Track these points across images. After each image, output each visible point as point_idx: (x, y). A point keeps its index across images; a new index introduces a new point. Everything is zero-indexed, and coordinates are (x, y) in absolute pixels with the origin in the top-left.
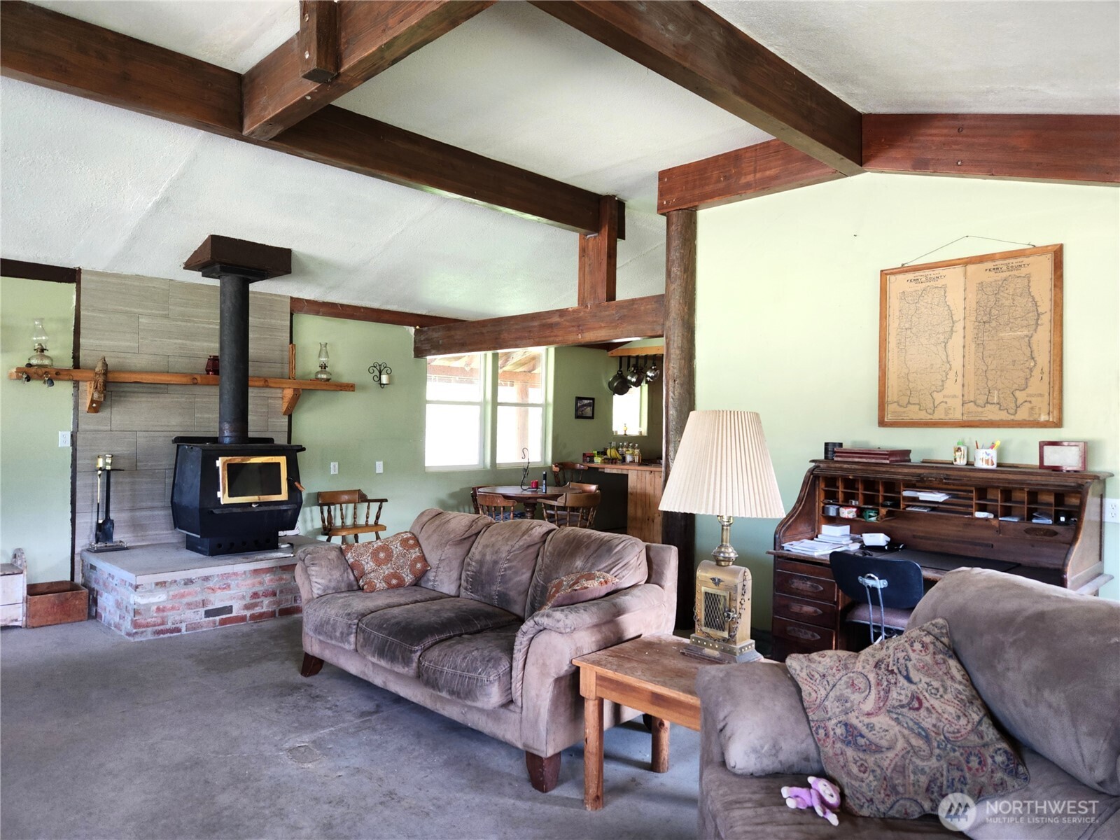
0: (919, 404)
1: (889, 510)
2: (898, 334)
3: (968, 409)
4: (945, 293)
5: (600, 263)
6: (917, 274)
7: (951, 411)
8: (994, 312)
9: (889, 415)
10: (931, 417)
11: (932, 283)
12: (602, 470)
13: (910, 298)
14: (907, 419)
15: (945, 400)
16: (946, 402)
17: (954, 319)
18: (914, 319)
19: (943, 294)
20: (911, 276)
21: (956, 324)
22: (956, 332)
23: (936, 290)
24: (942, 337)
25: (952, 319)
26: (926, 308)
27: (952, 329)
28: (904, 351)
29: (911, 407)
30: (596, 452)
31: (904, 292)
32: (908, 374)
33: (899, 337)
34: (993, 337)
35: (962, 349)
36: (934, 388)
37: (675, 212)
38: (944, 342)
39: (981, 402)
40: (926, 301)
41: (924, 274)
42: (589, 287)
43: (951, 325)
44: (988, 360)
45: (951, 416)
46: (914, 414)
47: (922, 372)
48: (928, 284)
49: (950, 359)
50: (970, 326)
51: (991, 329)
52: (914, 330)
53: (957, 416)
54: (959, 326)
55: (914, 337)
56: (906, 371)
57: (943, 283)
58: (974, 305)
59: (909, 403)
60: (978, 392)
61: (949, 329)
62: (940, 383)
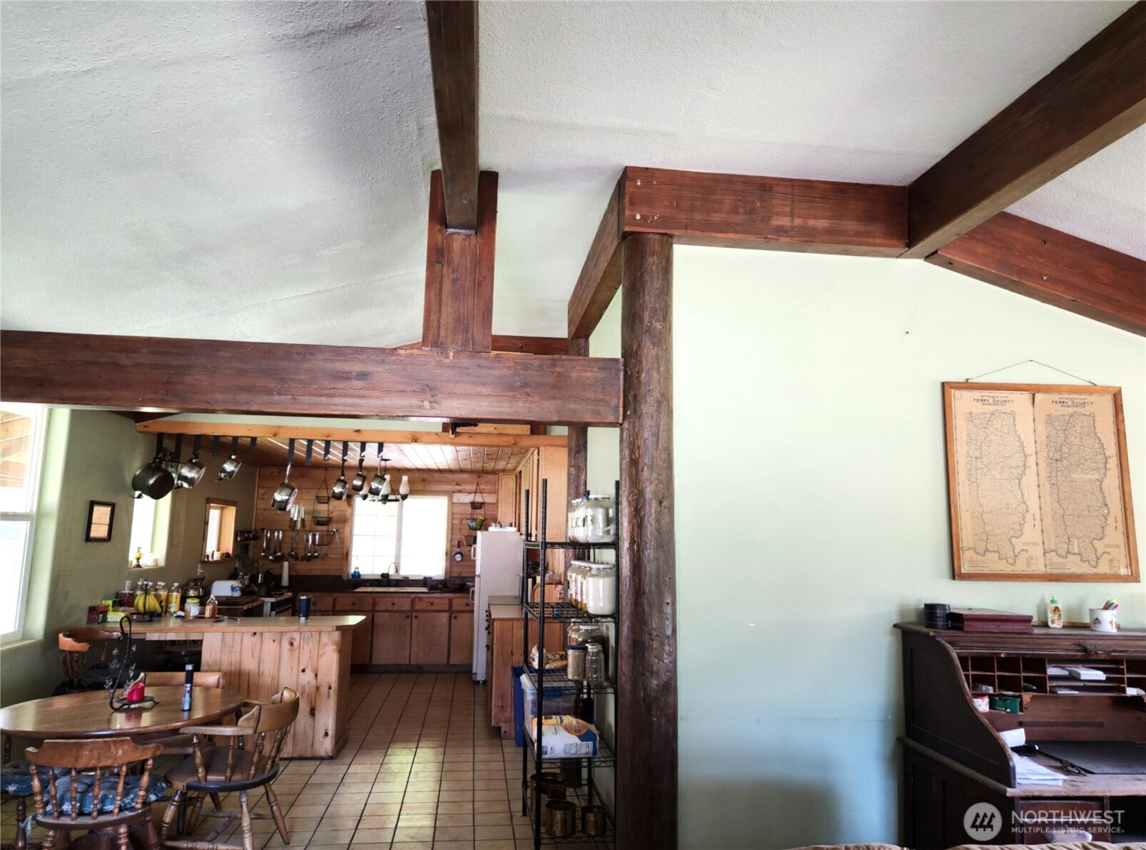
0: (998, 552)
1: (1033, 696)
2: (967, 464)
3: (1050, 559)
4: (1014, 421)
5: (480, 284)
6: (986, 393)
7: (1034, 562)
8: (1064, 449)
9: (966, 565)
10: (1012, 568)
11: (999, 407)
12: (141, 637)
13: (978, 421)
14: (986, 571)
15: (1025, 548)
16: (1027, 551)
17: (1026, 453)
18: (984, 447)
19: (1012, 422)
20: (977, 394)
21: (1029, 459)
22: (1029, 468)
23: (1006, 417)
24: (1015, 472)
25: (1024, 452)
26: (996, 435)
27: (1025, 464)
28: (975, 484)
29: (988, 555)
30: (110, 602)
31: (971, 413)
32: (982, 514)
33: (968, 467)
34: (1066, 477)
35: (1037, 488)
36: (1012, 533)
37: (657, 237)
38: (1017, 478)
39: (1062, 551)
40: (995, 427)
41: (991, 395)
42: (451, 320)
43: (1023, 459)
44: (1065, 504)
45: (1034, 567)
46: (993, 564)
47: (998, 512)
48: (996, 407)
49: (1026, 499)
50: (1043, 464)
51: (1063, 468)
52: (985, 460)
53: (1039, 568)
54: (1031, 461)
55: (986, 469)
56: (980, 510)
57: (1012, 410)
58: (1044, 439)
59: (987, 550)
60: (1058, 540)
61: (1021, 464)
62: (1018, 528)
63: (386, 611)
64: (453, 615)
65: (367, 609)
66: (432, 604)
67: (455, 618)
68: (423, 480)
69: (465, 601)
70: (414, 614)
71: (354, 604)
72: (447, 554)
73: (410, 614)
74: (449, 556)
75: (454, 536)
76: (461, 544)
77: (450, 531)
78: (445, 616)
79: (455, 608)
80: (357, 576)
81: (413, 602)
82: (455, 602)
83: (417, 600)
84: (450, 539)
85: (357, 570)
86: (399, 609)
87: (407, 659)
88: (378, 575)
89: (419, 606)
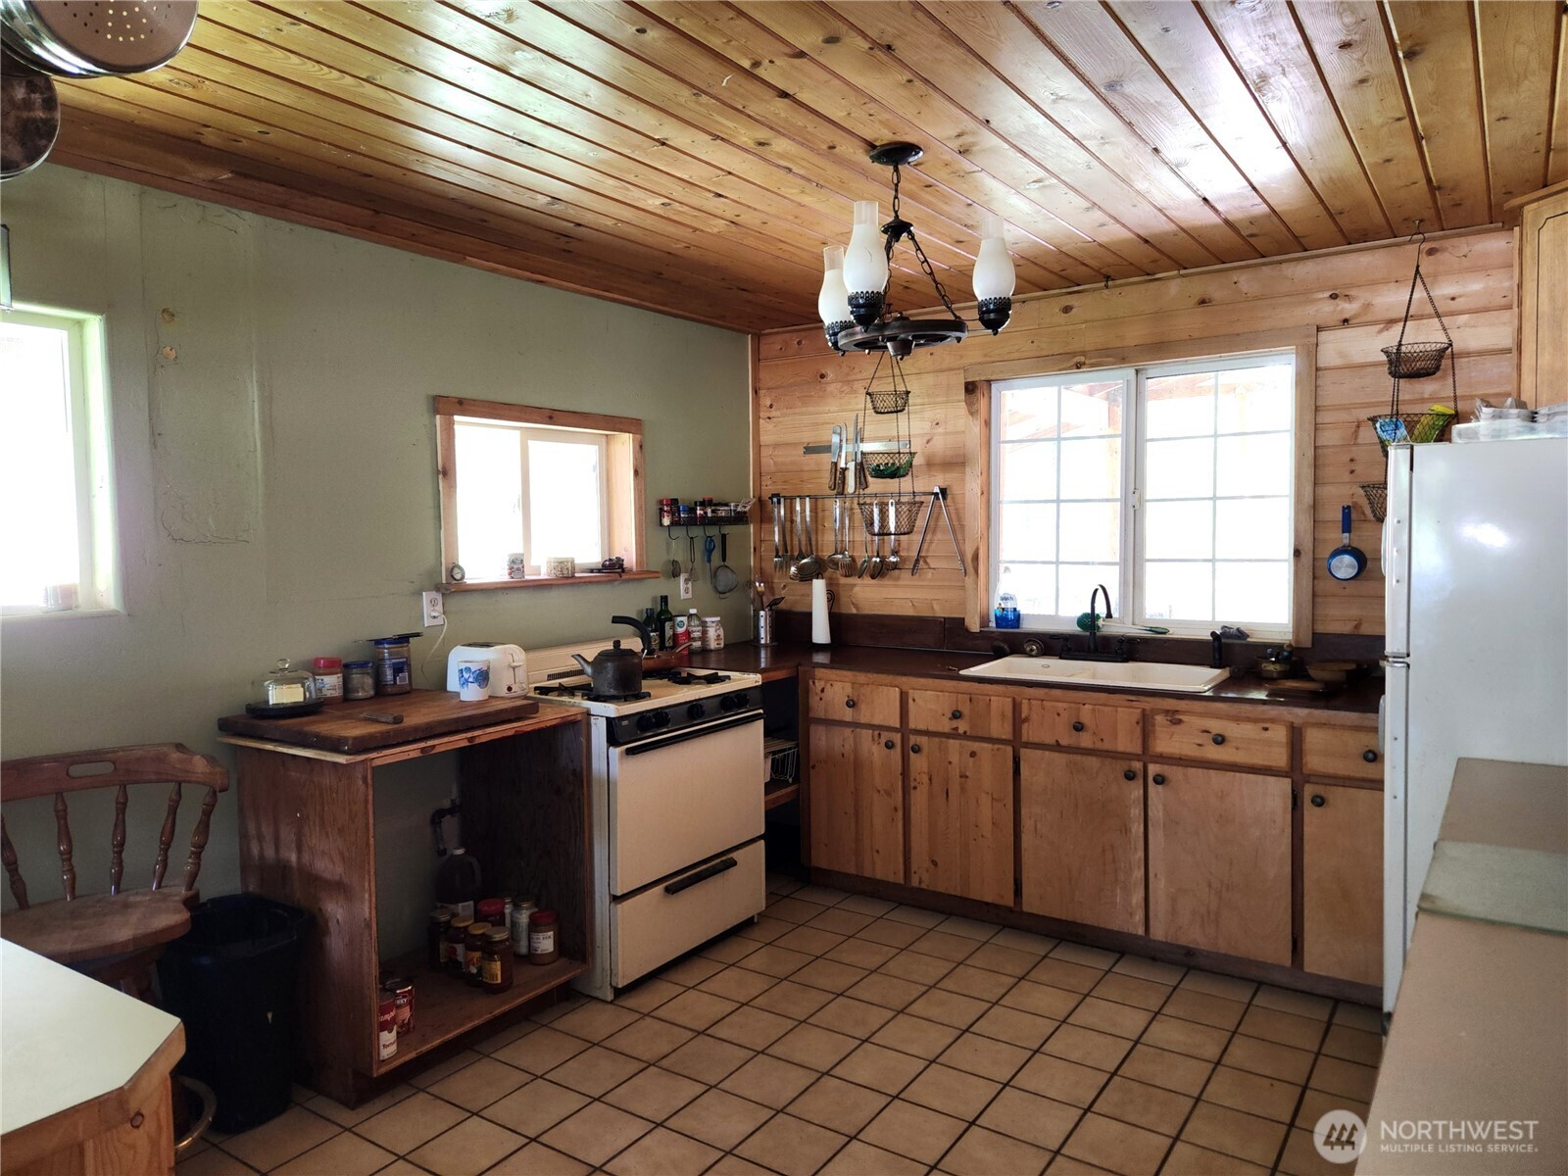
63: (1057, 747)
64: (1309, 791)
65: (995, 734)
66: (1220, 740)
67: (1319, 801)
68: (1203, 302)
69: (1359, 742)
70: (1153, 769)
71: (956, 715)
72: (1297, 553)
73: (1137, 766)
74: (1307, 558)
75: (1327, 491)
76: (1354, 516)
77: (1309, 473)
78: (1278, 790)
79: (1314, 762)
80: (1010, 620)
81: (1146, 724)
82: (1314, 738)
83: (1159, 719)
84: (1308, 499)
85: (1009, 605)
86: (1099, 745)
87: (1139, 916)
88: (1068, 620)
89: (1168, 741)
